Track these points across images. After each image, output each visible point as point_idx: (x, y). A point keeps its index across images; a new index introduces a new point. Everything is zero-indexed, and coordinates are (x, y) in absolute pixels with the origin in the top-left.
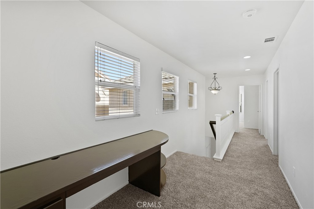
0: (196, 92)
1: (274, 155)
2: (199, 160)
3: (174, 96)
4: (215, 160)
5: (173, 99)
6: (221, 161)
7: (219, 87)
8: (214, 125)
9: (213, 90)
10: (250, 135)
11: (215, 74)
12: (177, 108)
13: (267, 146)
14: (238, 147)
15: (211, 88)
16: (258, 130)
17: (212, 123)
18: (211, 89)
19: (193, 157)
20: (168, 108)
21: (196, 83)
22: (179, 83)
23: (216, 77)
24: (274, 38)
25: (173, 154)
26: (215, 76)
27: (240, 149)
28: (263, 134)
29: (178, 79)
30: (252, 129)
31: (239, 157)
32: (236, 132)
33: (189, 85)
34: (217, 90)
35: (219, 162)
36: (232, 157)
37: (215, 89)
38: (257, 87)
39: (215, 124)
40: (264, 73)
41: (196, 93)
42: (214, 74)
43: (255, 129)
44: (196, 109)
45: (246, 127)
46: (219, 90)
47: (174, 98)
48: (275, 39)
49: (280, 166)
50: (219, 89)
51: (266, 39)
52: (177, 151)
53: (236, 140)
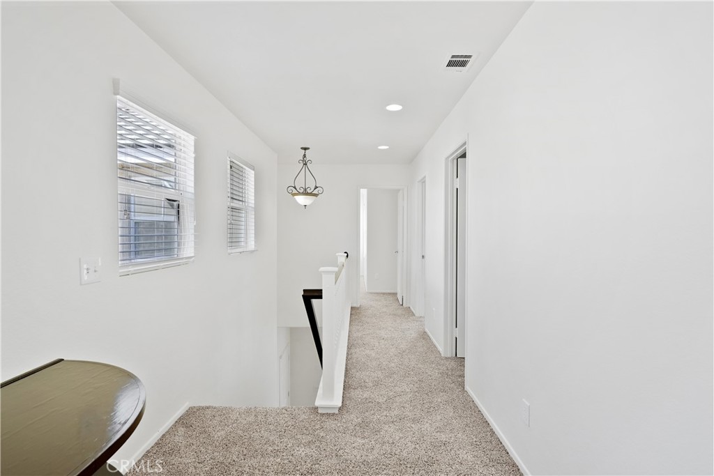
0: (253, 198)
1: (447, 358)
2: (272, 427)
3: (175, 203)
4: (320, 411)
5: (173, 218)
6: (337, 412)
7: (316, 187)
8: (315, 302)
9: (299, 194)
10: (384, 310)
11: (305, 149)
12: (188, 249)
13: (424, 336)
14: (367, 352)
15: (295, 188)
16: (395, 294)
17: (311, 296)
18: (295, 191)
19: (251, 419)
20: (150, 252)
21: (254, 170)
22: (196, 159)
23: (308, 158)
24: (470, 57)
25: (175, 425)
26: (305, 156)
27: (374, 355)
28: (408, 306)
29: (193, 143)
30: (384, 294)
31: (377, 384)
32: (355, 305)
33: (229, 171)
34: (311, 194)
35: (333, 414)
36: (363, 386)
37: (306, 193)
38: (395, 193)
39: (320, 297)
40: (411, 160)
41: (253, 202)
42: (302, 148)
43: (390, 294)
44: (252, 252)
45: (370, 291)
46: (316, 195)
47: (174, 212)
48: (471, 61)
49: (467, 388)
50: (315, 192)
51: (453, 57)
52: (191, 408)
53: (358, 331)
